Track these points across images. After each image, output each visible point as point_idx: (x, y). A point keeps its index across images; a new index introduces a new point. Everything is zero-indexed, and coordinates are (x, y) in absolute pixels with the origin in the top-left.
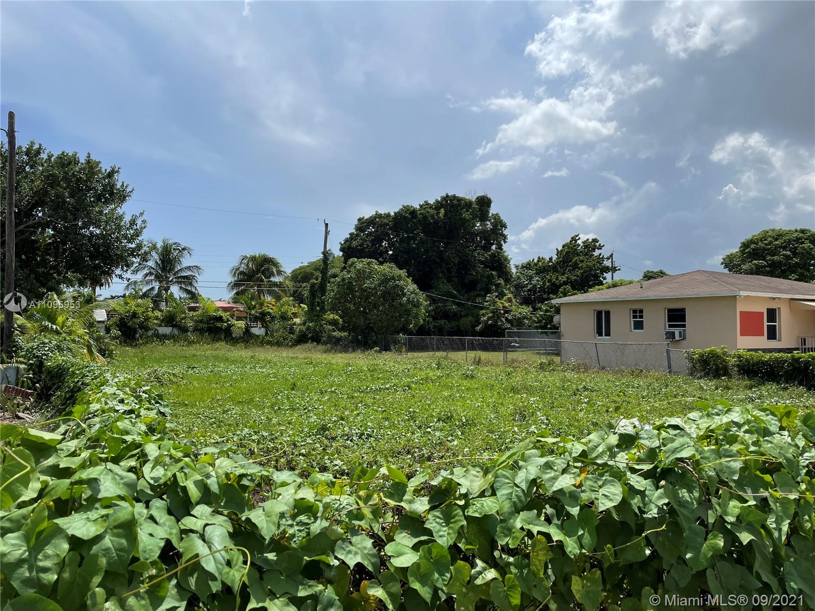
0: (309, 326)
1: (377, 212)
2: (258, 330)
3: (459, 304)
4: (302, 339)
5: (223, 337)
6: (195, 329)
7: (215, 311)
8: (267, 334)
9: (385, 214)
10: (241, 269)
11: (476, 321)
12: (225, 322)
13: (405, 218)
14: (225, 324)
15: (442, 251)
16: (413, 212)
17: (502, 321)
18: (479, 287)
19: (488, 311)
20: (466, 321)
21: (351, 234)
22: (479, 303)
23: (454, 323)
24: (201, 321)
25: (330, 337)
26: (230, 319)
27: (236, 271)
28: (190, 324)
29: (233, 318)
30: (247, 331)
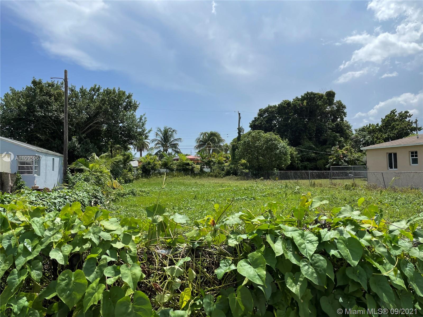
0: (231, 167)
1: (269, 105)
2: (206, 170)
3: (316, 153)
4: (228, 174)
5: (190, 173)
6: (177, 170)
7: (186, 160)
8: (211, 171)
9: (273, 106)
10: (201, 139)
11: (327, 162)
12: (191, 166)
13: (284, 107)
14: (191, 167)
15: (305, 124)
16: (288, 104)
17: (341, 162)
18: (328, 143)
19: (334, 156)
20: (320, 163)
21: (255, 118)
22: (328, 152)
23: (313, 164)
24: (180, 166)
25: (242, 172)
26: (193, 164)
27: (198, 140)
28: (175, 167)
29: (194, 164)
30: (201, 170)
